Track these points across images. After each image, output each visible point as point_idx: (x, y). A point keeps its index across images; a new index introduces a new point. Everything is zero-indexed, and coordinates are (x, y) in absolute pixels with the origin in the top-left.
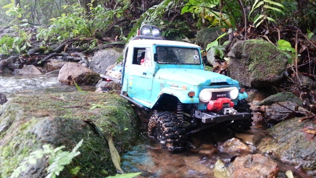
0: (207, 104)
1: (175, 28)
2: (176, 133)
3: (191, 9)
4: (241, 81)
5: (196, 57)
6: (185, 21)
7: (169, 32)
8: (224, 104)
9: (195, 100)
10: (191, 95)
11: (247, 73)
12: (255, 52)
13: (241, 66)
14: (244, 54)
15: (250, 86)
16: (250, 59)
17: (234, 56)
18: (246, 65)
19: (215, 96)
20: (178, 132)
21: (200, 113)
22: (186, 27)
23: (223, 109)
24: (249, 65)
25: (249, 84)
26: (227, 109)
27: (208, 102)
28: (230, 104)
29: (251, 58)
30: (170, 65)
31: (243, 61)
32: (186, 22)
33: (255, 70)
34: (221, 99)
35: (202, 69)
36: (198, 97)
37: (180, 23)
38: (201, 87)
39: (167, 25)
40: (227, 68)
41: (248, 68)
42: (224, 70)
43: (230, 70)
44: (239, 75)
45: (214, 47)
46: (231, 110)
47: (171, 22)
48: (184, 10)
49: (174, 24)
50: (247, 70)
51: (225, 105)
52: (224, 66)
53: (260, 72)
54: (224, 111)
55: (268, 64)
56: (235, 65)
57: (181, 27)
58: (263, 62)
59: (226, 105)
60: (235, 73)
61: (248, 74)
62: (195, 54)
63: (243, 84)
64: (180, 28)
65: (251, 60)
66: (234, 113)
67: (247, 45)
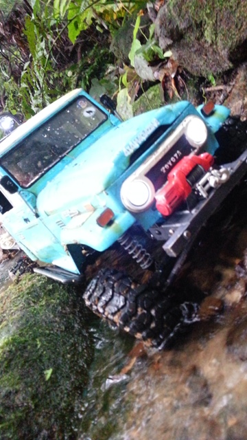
0: (153, 206)
1: (89, 65)
2: (139, 313)
3: (80, 26)
4: (213, 69)
5: (89, 112)
6: (96, 45)
7: (87, 77)
8: (188, 177)
9: (123, 221)
10: (106, 220)
11: (211, 50)
12: (196, 7)
13: (193, 46)
14: (182, 26)
15: (231, 65)
16: (197, 24)
17: (169, 42)
18: (198, 39)
19: (157, 176)
20: (143, 308)
21: (158, 229)
22: (102, 51)
23: (194, 190)
24: (202, 35)
25: (227, 65)
26: (202, 181)
27: (155, 201)
28: (201, 162)
29: (198, 22)
30: (52, 170)
31: (191, 37)
32: (98, 46)
33: (220, 36)
34: (174, 173)
35: (117, 123)
36: (125, 209)
37: (91, 53)
38: (113, 186)
39: (78, 70)
40: (179, 67)
41: (206, 41)
42: (178, 74)
43: (185, 66)
44: (202, 63)
45: (137, 52)
46: (213, 178)
47: (80, 63)
48: (73, 36)
49: (84, 61)
50: (206, 45)
51: (193, 177)
52: (173, 68)
53: (228, 30)
54: (198, 192)
55: (231, 7)
56: (184, 53)
57: (96, 57)
58: (220, 11)
59: (194, 175)
60: (195, 64)
61: (213, 51)
62: (82, 110)
63: (220, 70)
64: (96, 60)
65: (200, 25)
66: (224, 177)
67: (174, 6)
